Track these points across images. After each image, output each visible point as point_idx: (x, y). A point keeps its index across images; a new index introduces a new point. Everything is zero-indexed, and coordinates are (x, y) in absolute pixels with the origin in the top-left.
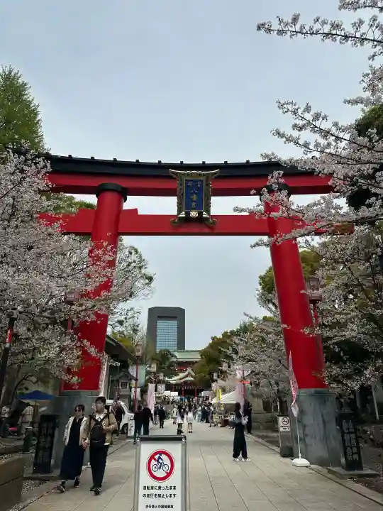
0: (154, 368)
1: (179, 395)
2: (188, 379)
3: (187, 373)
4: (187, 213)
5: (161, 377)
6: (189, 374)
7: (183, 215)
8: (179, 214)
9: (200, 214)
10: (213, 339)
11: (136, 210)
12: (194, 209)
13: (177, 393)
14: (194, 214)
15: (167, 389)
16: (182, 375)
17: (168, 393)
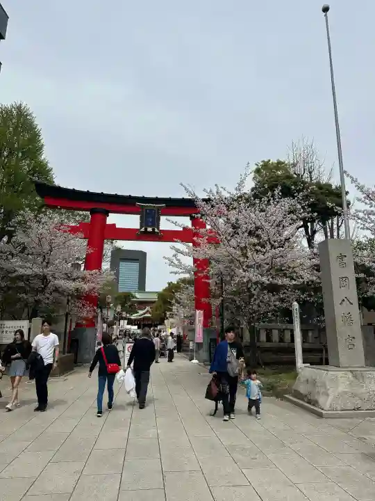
0: (119, 309)
1: (138, 328)
2: (146, 315)
3: (146, 310)
4: (146, 229)
5: (124, 314)
6: (148, 311)
7: (143, 230)
8: (141, 228)
9: (154, 230)
10: (169, 284)
11: (114, 225)
12: (150, 226)
13: (136, 327)
14: (150, 229)
15: (128, 324)
16: (141, 312)
17: (129, 327)
